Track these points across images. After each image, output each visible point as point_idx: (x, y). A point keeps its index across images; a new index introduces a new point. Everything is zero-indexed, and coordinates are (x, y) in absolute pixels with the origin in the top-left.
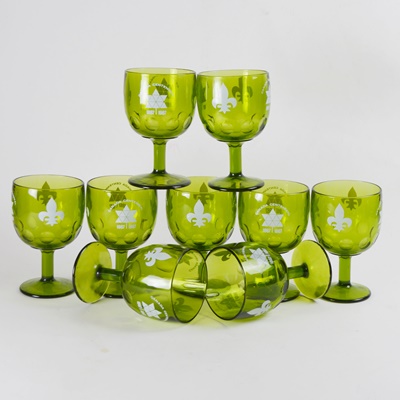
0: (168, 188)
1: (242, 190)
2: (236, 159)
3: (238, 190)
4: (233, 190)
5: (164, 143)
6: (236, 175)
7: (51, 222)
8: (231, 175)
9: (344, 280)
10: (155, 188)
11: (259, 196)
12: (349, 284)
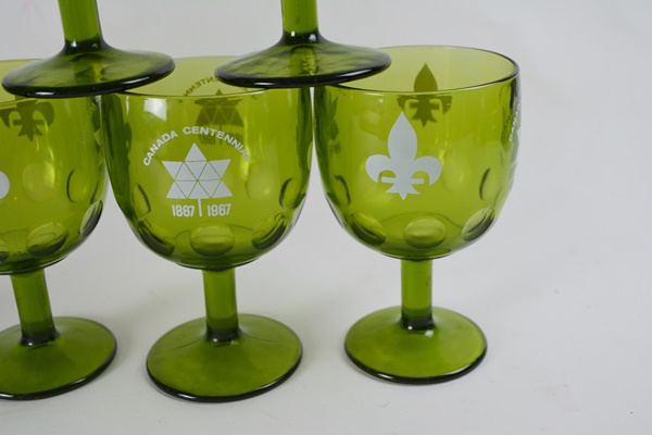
9: (415, 305)
12: (431, 326)
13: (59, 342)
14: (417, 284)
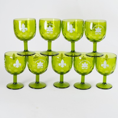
0: (52, 56)
1: (75, 56)
2: (73, 46)
3: (73, 56)
4: (72, 56)
5: (51, 42)
6: (73, 51)
7: (17, 67)
8: (71, 51)
10: (48, 56)
11: (80, 58)
13: (64, 84)
14: (105, 79)
